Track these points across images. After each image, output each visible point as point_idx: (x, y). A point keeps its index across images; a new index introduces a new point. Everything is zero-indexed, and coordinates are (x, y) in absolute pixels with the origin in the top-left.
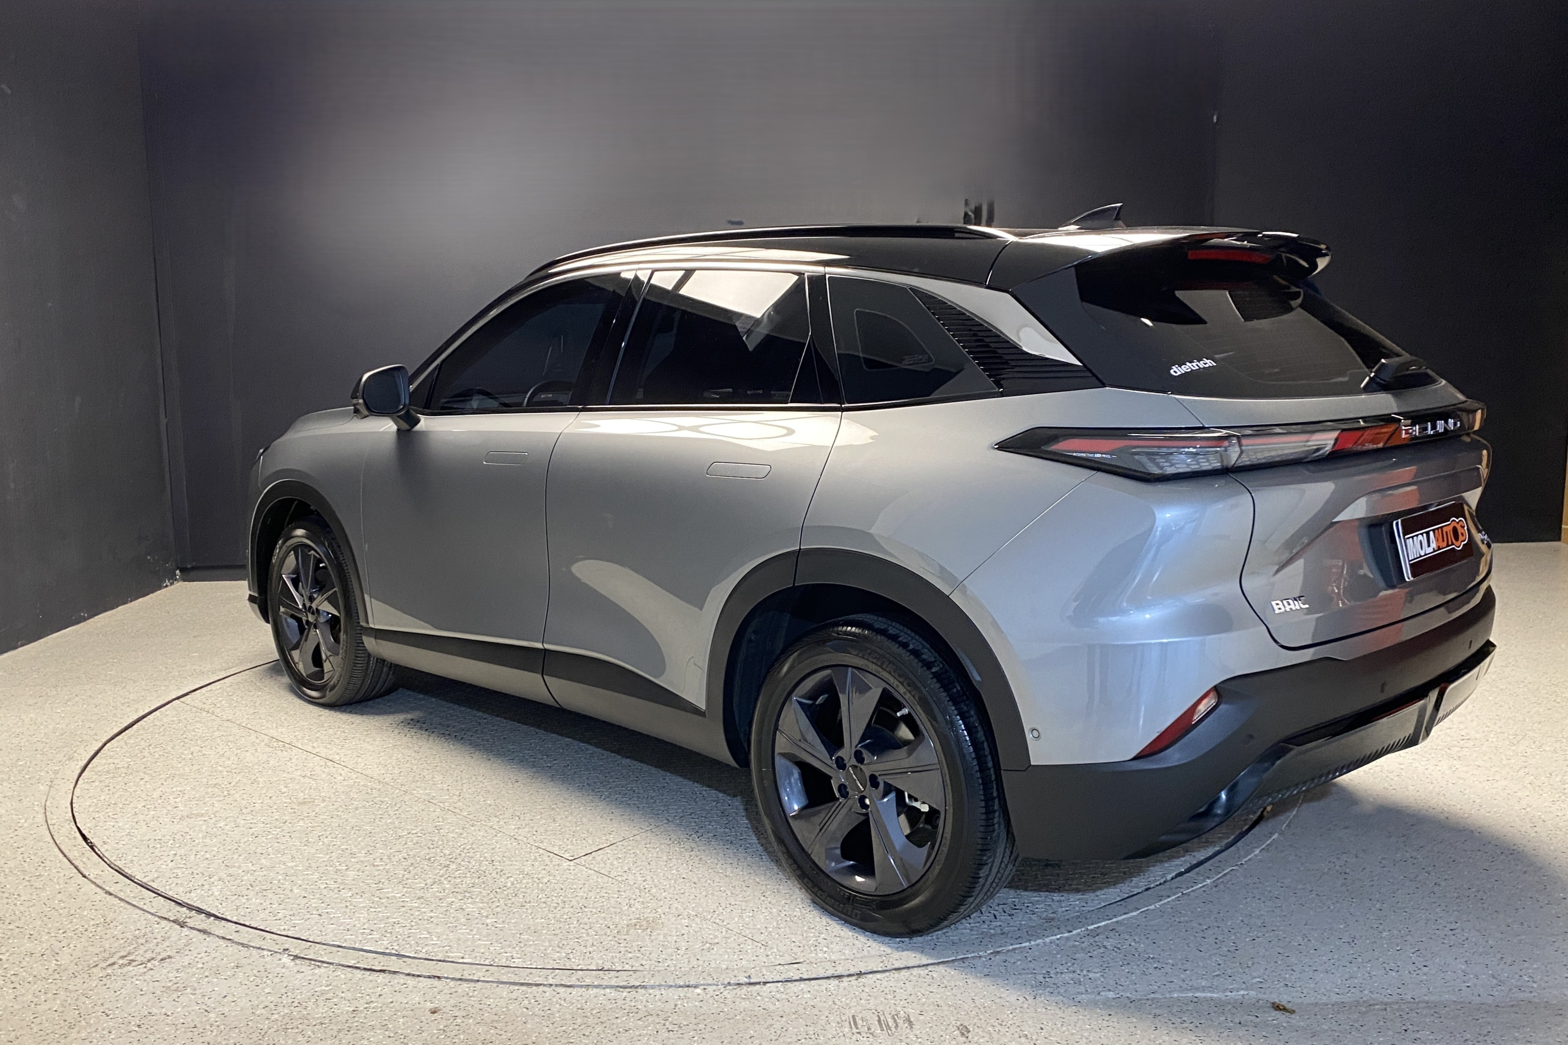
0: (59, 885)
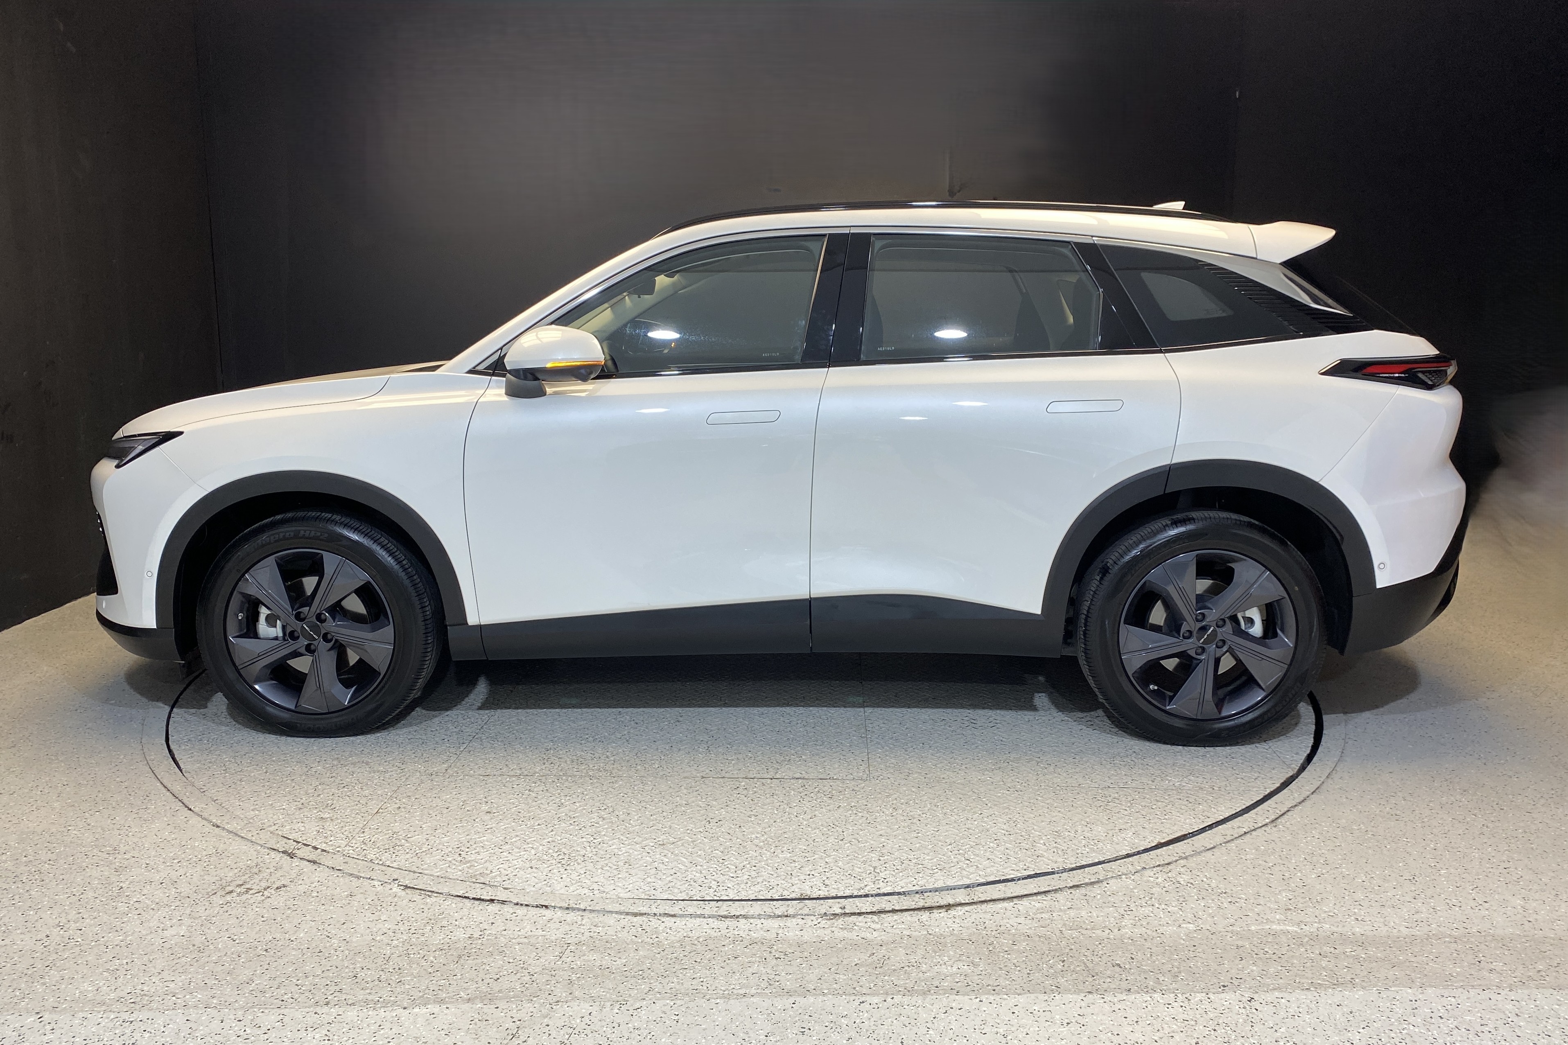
0: (167, 817)
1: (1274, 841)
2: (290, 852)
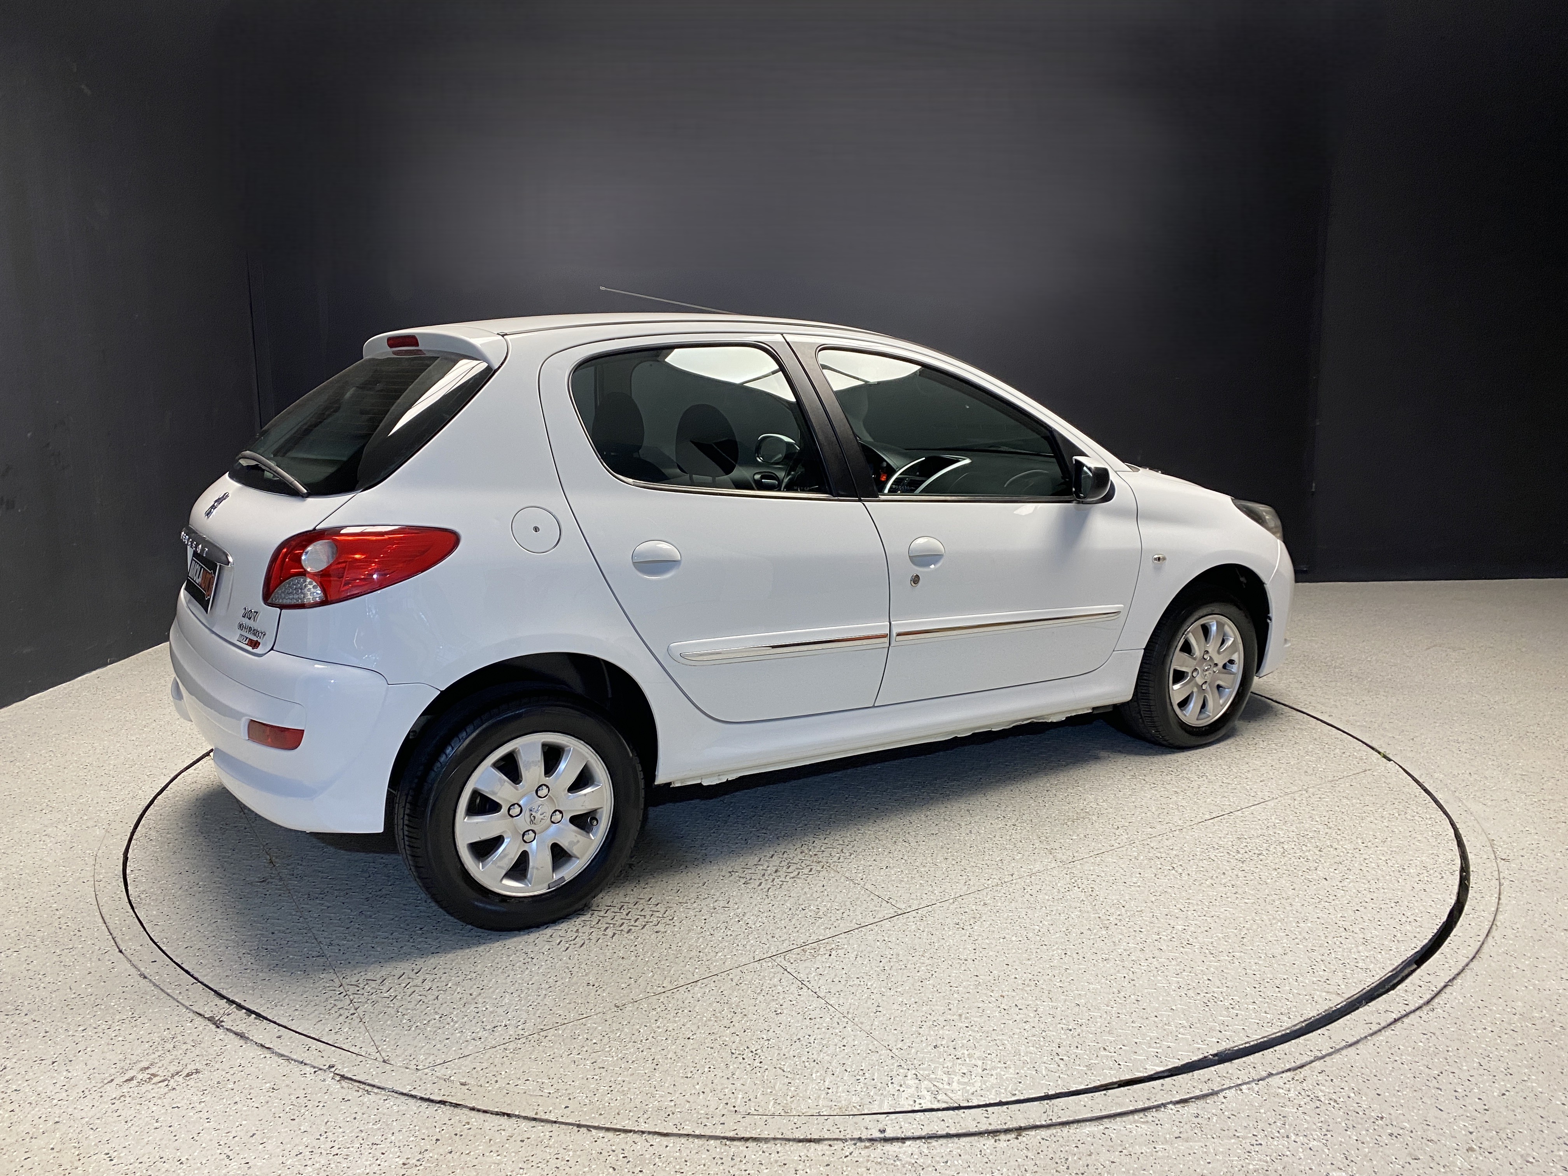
0: (92, 961)
1: (1434, 1034)
2: (217, 1018)
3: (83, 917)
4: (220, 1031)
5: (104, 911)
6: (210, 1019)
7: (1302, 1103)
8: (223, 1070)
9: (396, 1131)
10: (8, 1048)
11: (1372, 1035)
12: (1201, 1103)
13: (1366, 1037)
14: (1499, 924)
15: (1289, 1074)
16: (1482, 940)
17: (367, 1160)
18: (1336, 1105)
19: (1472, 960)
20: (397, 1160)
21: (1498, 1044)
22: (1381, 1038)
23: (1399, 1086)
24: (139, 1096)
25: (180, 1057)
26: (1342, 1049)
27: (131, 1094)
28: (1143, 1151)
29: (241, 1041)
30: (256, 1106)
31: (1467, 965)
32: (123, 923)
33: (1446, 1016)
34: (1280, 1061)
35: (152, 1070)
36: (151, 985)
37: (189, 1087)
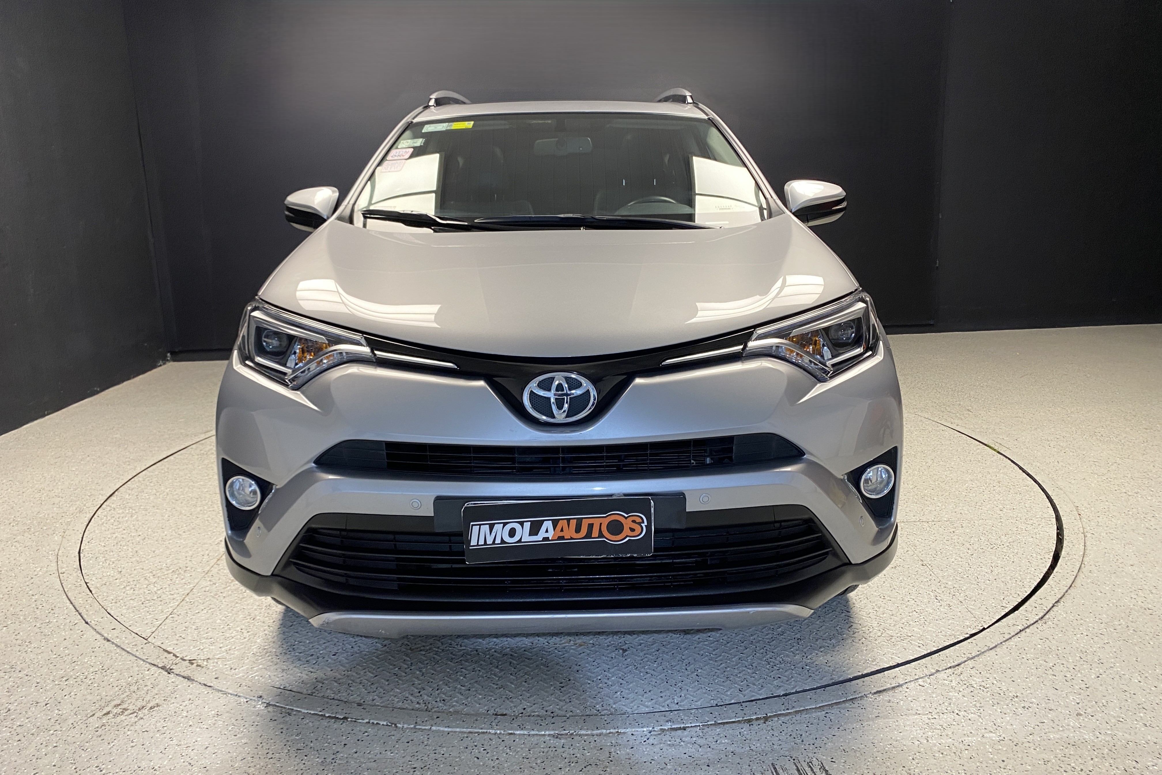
0: (65, 633)
2: (168, 667)
3: (55, 600)
4: (172, 675)
5: (69, 595)
6: (163, 668)
7: (961, 690)
8: (178, 703)
9: (313, 740)
10: (9, 696)
11: (1005, 641)
12: (891, 693)
13: (1001, 643)
14: (1086, 563)
15: (950, 670)
16: (1075, 574)
17: (295, 761)
18: (984, 689)
19: (1069, 588)
20: (317, 759)
21: (1092, 644)
22: (1012, 643)
23: (1027, 675)
24: (116, 725)
25: (144, 696)
26: (985, 652)
27: (110, 723)
28: (854, 727)
29: (189, 682)
30: (206, 727)
31: (1067, 592)
32: (86, 603)
33: (1055, 626)
34: (944, 662)
35: (124, 706)
36: (114, 645)
37: (153, 716)
